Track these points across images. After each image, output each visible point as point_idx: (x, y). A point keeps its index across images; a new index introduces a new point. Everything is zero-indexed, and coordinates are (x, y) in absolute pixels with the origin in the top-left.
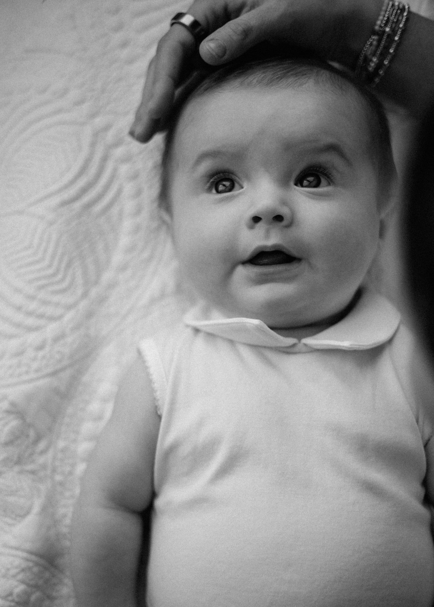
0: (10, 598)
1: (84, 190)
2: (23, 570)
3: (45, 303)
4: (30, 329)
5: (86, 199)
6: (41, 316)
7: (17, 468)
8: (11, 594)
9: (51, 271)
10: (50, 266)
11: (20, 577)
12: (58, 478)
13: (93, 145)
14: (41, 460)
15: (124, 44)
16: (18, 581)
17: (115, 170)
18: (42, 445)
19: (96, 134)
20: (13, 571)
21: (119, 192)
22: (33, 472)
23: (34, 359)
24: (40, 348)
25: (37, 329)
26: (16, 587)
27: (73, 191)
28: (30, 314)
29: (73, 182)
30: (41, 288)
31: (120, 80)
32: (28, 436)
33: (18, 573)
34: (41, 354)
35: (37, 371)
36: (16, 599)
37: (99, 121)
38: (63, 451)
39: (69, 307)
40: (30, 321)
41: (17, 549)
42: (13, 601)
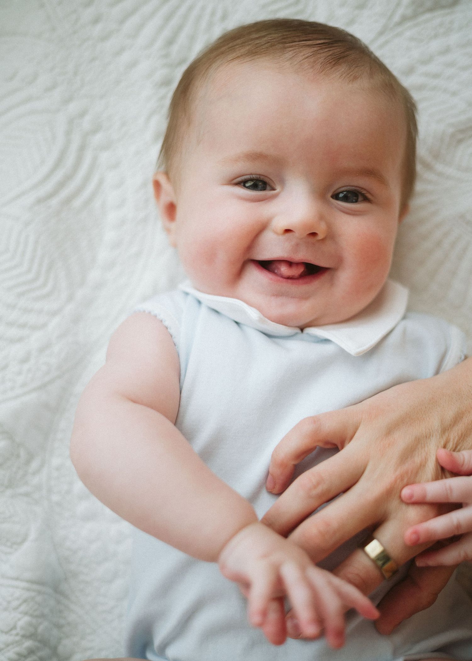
0: (14, 632)
1: (62, 185)
2: (25, 601)
3: (27, 311)
4: (13, 341)
5: (65, 193)
6: (23, 326)
7: (9, 492)
8: (14, 627)
9: (30, 276)
10: (29, 271)
11: (23, 608)
12: (55, 498)
13: (68, 133)
14: (35, 481)
15: (96, 20)
16: (21, 613)
17: (95, 159)
18: (34, 465)
19: (71, 122)
20: (15, 603)
21: (101, 182)
22: (27, 495)
23: (19, 373)
24: (25, 360)
25: (20, 340)
26: (19, 620)
27: (49, 186)
28: (11, 324)
29: (48, 176)
30: (21, 295)
31: (93, 60)
32: (18, 456)
33: (20, 605)
34: (26, 367)
35: (24, 385)
36: (22, 633)
37: (73, 108)
38: (58, 469)
39: (54, 314)
40: (13, 332)
41: (17, 579)
42: (17, 635)
